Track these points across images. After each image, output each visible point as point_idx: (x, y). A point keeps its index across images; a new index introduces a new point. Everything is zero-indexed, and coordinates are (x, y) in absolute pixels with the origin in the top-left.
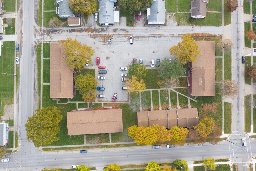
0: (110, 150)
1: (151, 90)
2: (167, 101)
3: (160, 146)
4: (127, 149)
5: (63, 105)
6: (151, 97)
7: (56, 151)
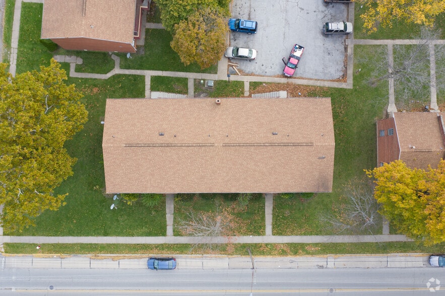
0: (265, 263)
1: (431, 43)
4: (331, 265)
5: (95, 83)
7: (55, 255)
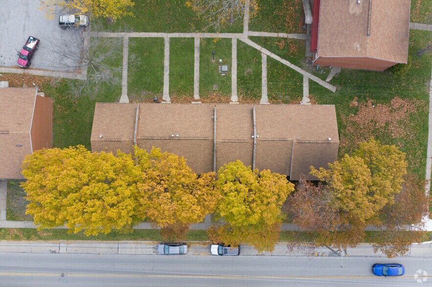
1: (167, 36)
2: (223, 82)
3: (185, 246)
4: (63, 250)
6: (167, 63)
